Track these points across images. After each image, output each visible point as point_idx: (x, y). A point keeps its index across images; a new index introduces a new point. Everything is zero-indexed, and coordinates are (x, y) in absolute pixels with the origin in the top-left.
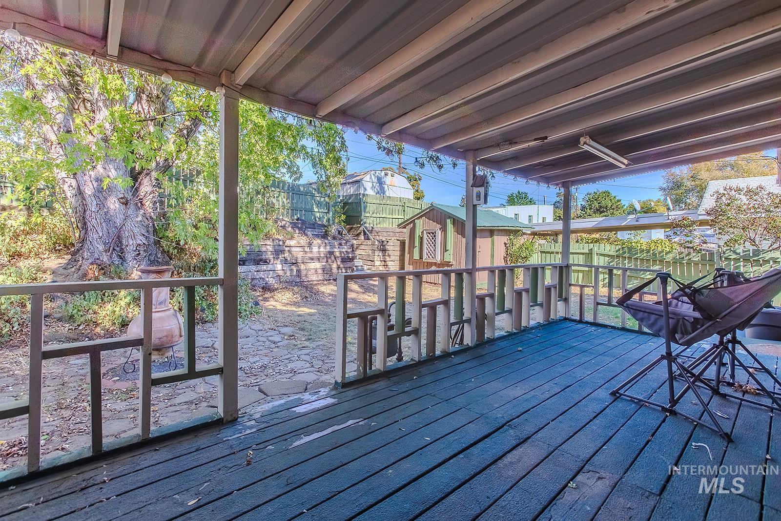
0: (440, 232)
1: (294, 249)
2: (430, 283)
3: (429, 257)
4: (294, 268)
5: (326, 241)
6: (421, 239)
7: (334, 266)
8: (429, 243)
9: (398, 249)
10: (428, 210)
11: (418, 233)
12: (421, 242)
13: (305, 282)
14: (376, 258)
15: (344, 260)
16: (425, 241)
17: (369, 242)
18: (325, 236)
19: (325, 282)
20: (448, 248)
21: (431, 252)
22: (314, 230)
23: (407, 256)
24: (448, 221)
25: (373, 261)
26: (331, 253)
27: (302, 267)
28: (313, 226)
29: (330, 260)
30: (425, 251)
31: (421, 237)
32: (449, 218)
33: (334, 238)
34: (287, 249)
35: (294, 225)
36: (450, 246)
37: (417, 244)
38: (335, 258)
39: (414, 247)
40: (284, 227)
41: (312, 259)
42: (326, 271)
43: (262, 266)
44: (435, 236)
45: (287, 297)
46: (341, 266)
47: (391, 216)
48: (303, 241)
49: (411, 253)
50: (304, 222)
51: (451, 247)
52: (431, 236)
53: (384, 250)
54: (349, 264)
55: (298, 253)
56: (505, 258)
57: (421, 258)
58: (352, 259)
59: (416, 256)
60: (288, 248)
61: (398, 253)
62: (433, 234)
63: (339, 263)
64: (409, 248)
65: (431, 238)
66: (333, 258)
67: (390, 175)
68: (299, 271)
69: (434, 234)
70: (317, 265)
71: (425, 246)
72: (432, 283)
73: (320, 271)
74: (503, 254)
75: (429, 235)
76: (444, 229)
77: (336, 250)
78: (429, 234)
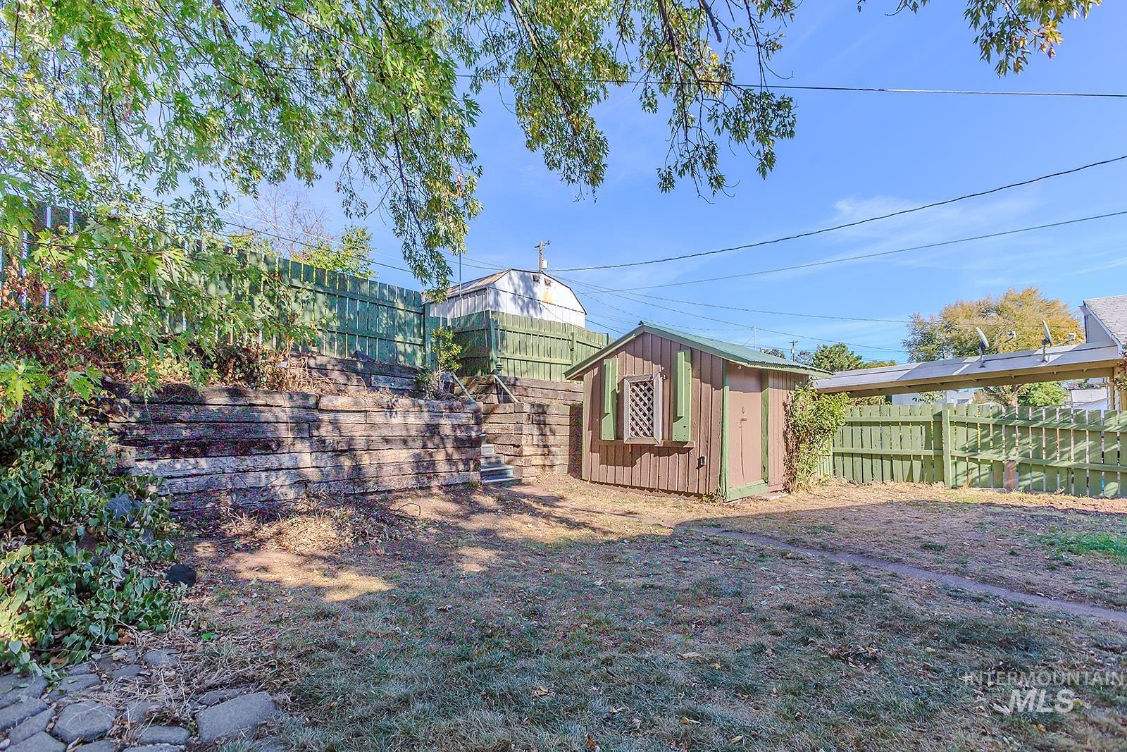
0: (661, 380)
1: (342, 418)
2: (639, 488)
3: (637, 434)
4: (347, 463)
5: (422, 402)
6: (619, 398)
7: (440, 456)
8: (637, 405)
9: (567, 420)
10: (633, 337)
11: (610, 386)
12: (617, 404)
13: (371, 494)
14: (525, 440)
15: (460, 444)
16: (627, 402)
17: (509, 408)
18: (417, 391)
19: (419, 492)
20: (682, 411)
21: (641, 423)
22: (392, 379)
23: (587, 435)
24: (681, 356)
25: (518, 446)
26: (433, 429)
27: (366, 459)
28: (390, 370)
29: (430, 445)
30: (627, 421)
31: (618, 395)
32: (681, 348)
33: (437, 396)
34: (326, 417)
35: (347, 368)
36: (685, 406)
37: (609, 407)
38: (442, 439)
39: (602, 414)
40: (322, 369)
41: (387, 440)
42: (424, 468)
43: (256, 457)
44: (649, 390)
45: (312, 538)
46: (456, 456)
47: (547, 359)
48: (368, 399)
49: (596, 427)
50: (369, 362)
51: (687, 410)
52: (641, 390)
53: (542, 425)
54: (471, 453)
55: (353, 426)
56: (785, 433)
57: (619, 435)
58: (476, 443)
59: (608, 433)
60: (331, 416)
61: (566, 430)
62: (645, 385)
63: (450, 450)
64: (591, 419)
65: (641, 395)
66: (437, 440)
67: (542, 281)
68: (357, 468)
69: (648, 386)
70: (404, 455)
71: (627, 412)
72: (643, 489)
73: (408, 469)
74: (782, 427)
75: (635, 388)
76: (670, 375)
77: (442, 421)
78: (637, 386)
